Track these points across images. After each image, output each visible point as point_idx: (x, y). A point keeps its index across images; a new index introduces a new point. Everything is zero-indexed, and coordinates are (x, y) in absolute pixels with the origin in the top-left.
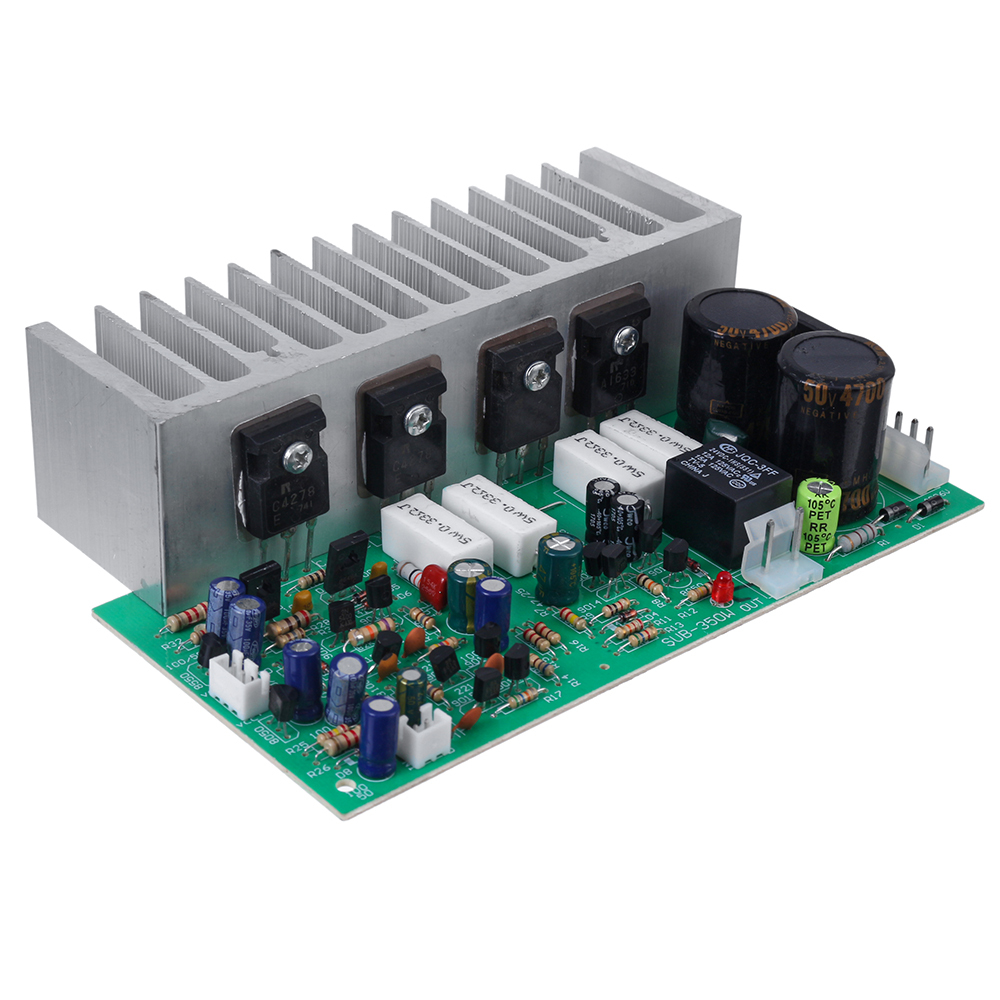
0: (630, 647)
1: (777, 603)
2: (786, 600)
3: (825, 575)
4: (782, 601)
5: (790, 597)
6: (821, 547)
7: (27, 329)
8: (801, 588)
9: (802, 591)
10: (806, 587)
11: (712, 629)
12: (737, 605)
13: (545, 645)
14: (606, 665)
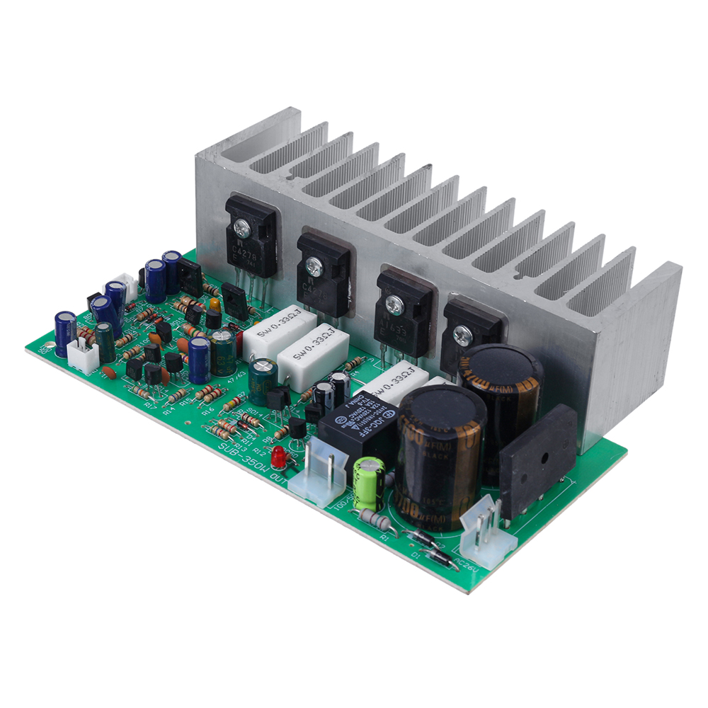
1: (287, 491)
2: (293, 495)
3: (325, 509)
5: (295, 496)
8: (306, 499)
9: (305, 501)
10: (311, 502)
11: (246, 464)
12: (276, 472)
13: (198, 395)
14: (190, 422)
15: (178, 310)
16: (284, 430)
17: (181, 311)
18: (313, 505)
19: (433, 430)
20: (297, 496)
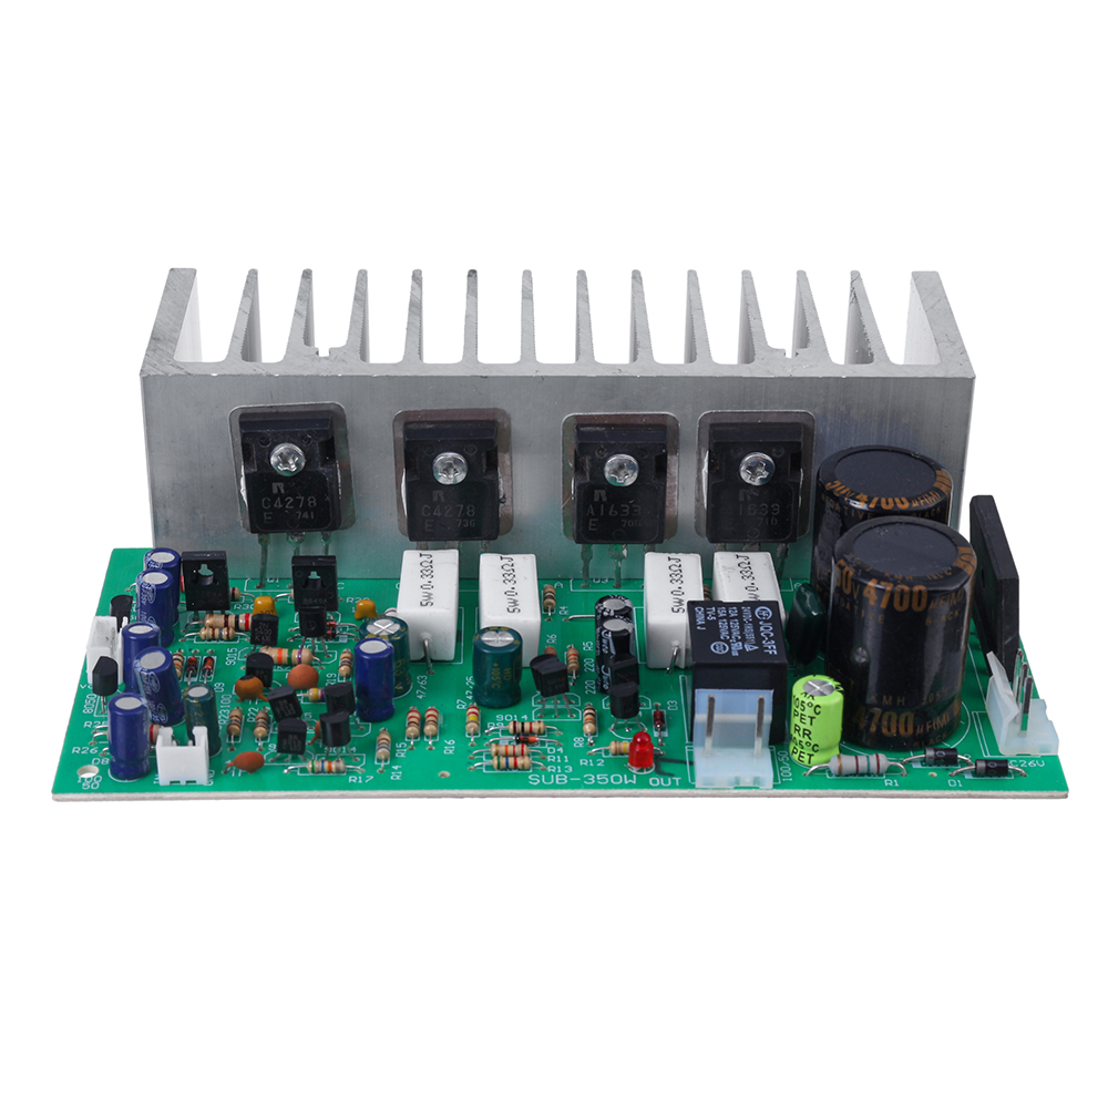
0: (489, 767)
1: (695, 791)
2: (709, 792)
3: (775, 787)
4: (704, 792)
5: (715, 792)
6: (807, 757)
7: (172, 269)
8: (736, 788)
9: (736, 791)
10: (741, 789)
11: (596, 786)
12: (650, 775)
13: (412, 730)
14: (448, 774)
15: (214, 639)
16: (589, 716)
17: (221, 638)
18: (753, 791)
19: (933, 580)
20: (716, 791)
